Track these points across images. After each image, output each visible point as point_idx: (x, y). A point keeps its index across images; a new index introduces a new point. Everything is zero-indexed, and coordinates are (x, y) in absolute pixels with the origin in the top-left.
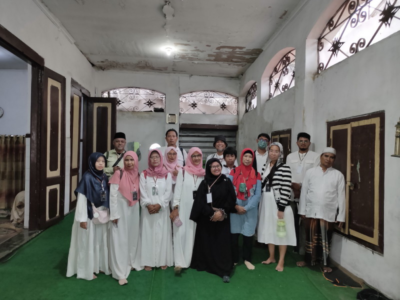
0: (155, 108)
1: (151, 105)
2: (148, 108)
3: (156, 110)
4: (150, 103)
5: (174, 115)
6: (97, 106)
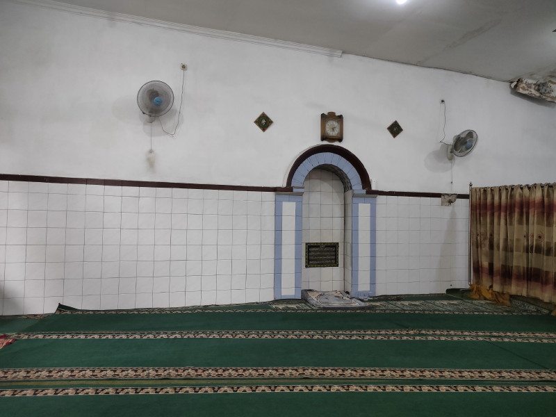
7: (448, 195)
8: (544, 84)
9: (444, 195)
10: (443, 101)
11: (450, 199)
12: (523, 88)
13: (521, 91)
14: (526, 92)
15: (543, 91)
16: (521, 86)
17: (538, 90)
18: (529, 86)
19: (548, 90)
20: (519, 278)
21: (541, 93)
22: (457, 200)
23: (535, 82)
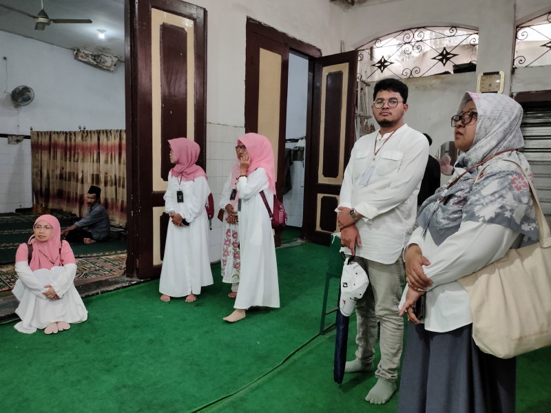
0: (455, 66)
1: (448, 59)
2: (440, 68)
3: (459, 69)
4: (445, 56)
5: (498, 73)
6: (327, 74)
7: (14, 135)
8: (99, 56)
9: (11, 135)
10: (5, 58)
11: (18, 139)
12: (82, 57)
13: (80, 58)
14: (85, 60)
15: (98, 61)
16: (80, 54)
17: (94, 60)
18: (87, 55)
19: (102, 60)
20: (54, 197)
21: (97, 62)
22: (25, 140)
23: (91, 53)
